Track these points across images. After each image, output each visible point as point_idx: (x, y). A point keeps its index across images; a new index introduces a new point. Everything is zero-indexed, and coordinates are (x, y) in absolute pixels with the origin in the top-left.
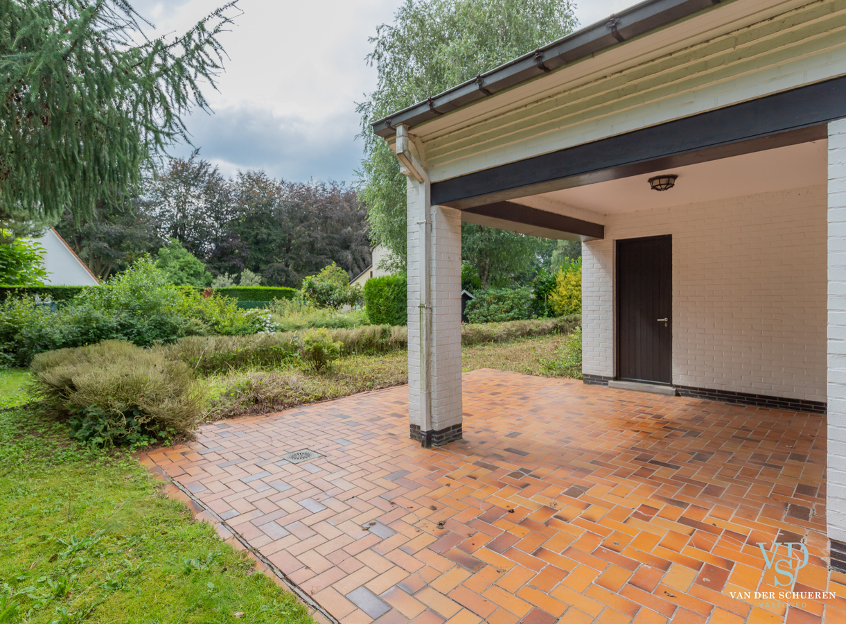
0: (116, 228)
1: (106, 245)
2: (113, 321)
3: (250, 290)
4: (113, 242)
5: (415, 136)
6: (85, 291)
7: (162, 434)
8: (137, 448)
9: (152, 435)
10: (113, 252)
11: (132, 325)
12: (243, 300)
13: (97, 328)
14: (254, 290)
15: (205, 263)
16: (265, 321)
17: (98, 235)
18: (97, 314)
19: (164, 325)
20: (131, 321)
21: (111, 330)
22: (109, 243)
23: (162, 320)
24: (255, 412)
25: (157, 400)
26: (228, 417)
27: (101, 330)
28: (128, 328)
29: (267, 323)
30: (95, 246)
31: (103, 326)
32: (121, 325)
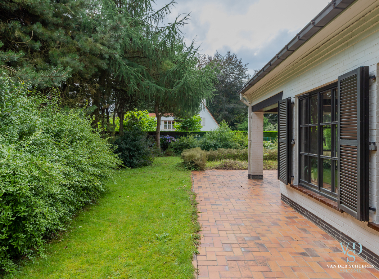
0: (232, 105)
1: (227, 113)
2: (212, 144)
3: (269, 132)
4: (230, 111)
5: (247, 94)
6: (207, 133)
7: (197, 168)
8: (192, 170)
9: (196, 168)
10: (230, 116)
11: (217, 145)
12: (265, 137)
13: (207, 145)
14: (270, 132)
15: (268, 118)
16: (267, 146)
17: (225, 109)
18: (208, 141)
19: (227, 145)
20: (217, 144)
21: (211, 146)
22: (229, 112)
23: (227, 144)
24: (224, 169)
25: (197, 160)
26: (217, 169)
27: (209, 146)
28: (216, 146)
29: (268, 147)
30: (224, 113)
31: (209, 145)
32: (214, 145)
